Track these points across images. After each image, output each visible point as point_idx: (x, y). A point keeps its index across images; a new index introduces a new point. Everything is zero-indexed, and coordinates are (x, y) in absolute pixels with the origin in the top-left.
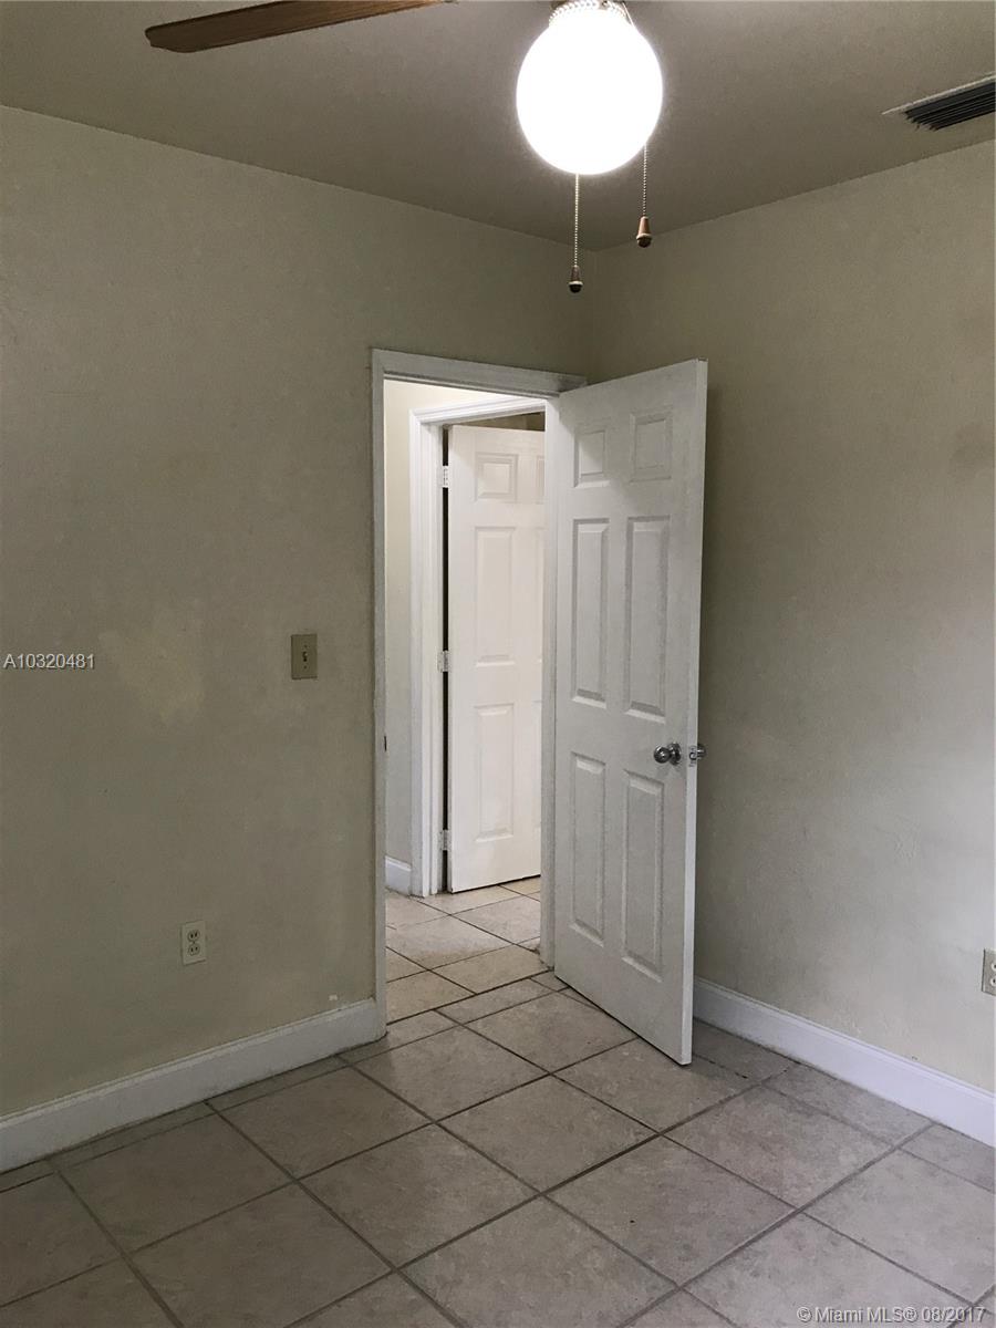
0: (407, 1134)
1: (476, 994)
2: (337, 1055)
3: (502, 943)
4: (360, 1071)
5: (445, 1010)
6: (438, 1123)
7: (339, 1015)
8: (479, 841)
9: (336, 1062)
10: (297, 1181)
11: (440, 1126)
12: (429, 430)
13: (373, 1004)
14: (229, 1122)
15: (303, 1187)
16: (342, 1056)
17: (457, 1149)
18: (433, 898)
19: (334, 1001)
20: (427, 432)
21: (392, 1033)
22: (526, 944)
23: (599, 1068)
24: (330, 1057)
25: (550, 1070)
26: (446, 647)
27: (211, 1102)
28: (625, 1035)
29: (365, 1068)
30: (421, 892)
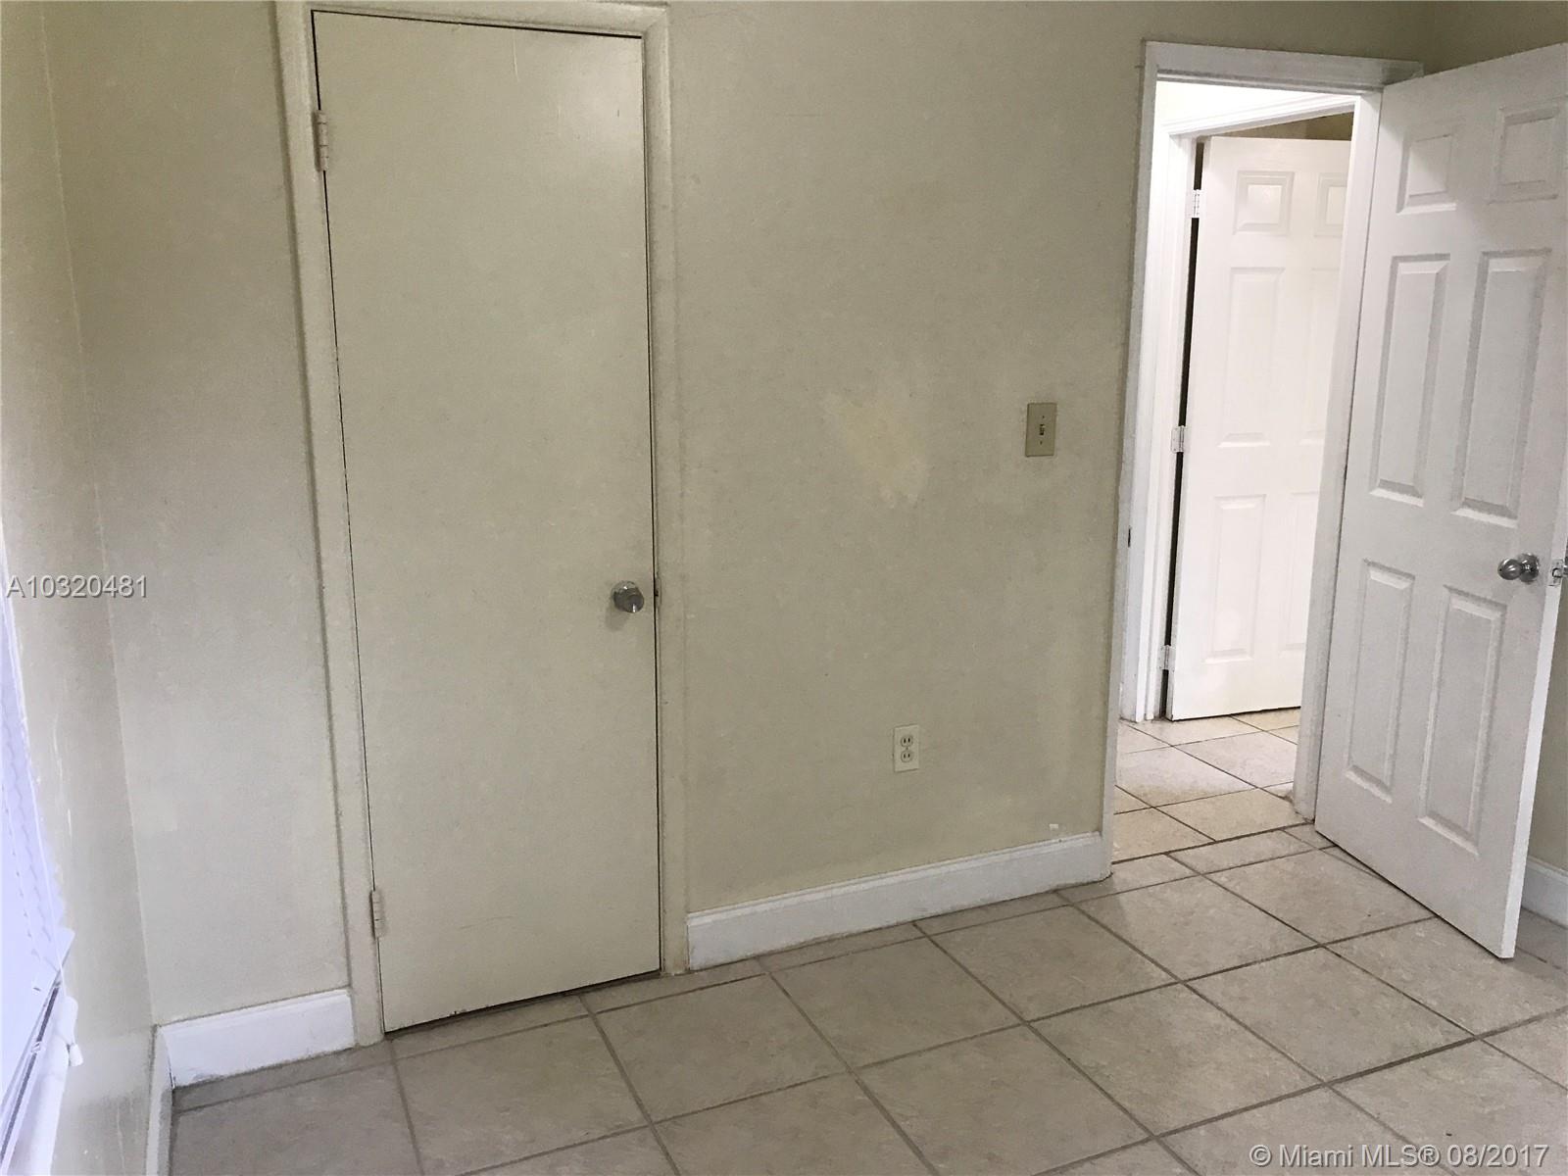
0: (1148, 990)
1: (1215, 842)
2: (1055, 891)
3: (1242, 785)
4: (1083, 912)
5: (1180, 855)
6: (1185, 982)
7: (1059, 846)
8: (1210, 661)
9: (1056, 900)
10: (1028, 1024)
11: (1188, 986)
12: (1180, 145)
13: (1098, 839)
14: (941, 948)
15: (1036, 1032)
16: (1062, 892)
17: (1213, 1017)
18: (1149, 725)
19: (1054, 830)
20: (1176, 147)
21: (1117, 874)
22: (1272, 789)
23: (1387, 948)
24: (1047, 892)
25: (1323, 941)
26: (1182, 421)
27: (919, 924)
28: (1418, 913)
29: (1092, 910)
30: (1134, 715)
